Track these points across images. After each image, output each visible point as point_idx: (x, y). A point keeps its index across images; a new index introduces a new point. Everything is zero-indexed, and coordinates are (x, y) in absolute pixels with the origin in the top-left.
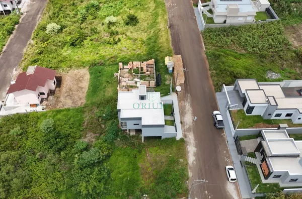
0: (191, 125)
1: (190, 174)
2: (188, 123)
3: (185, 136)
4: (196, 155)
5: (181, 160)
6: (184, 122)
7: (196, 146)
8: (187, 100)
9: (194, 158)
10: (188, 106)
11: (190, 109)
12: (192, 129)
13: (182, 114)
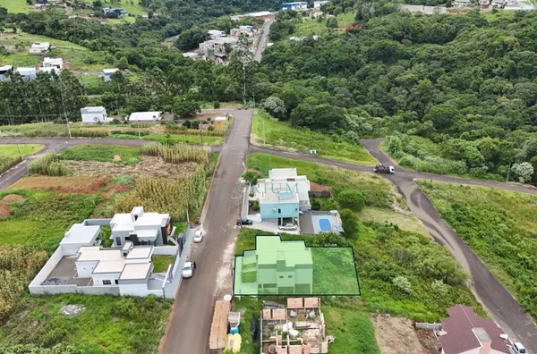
1: (236, 239)
4: (225, 247)
5: (242, 244)
6: (231, 269)
7: (223, 253)
8: (219, 290)
9: (229, 246)
12: (222, 264)
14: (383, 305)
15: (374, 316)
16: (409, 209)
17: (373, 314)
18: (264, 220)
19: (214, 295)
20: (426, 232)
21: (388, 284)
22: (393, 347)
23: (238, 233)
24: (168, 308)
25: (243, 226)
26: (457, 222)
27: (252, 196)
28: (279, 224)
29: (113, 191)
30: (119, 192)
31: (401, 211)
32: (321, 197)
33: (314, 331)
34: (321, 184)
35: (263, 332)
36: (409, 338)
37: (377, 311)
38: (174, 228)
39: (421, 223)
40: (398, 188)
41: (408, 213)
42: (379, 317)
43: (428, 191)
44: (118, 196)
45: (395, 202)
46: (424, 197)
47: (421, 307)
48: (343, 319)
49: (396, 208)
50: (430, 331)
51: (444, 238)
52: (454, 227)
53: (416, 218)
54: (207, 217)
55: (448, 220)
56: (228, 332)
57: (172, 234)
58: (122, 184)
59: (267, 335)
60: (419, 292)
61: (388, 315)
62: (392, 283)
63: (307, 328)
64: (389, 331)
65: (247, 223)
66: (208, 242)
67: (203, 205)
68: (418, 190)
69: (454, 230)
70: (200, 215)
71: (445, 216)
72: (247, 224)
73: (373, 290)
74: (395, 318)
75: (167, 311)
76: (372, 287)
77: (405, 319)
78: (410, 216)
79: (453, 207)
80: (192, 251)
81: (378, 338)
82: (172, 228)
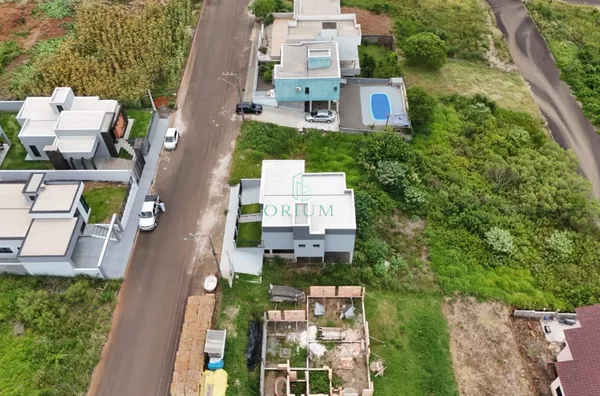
0: (207, 209)
1: (233, 143)
2: (212, 213)
3: (225, 191)
4: (215, 164)
5: (243, 157)
6: (219, 214)
7: (211, 176)
8: (198, 260)
9: (220, 161)
10: (202, 247)
11: (197, 240)
12: (209, 201)
13: (218, 231)
14: (465, 281)
15: (450, 303)
16: (511, 62)
17: (447, 299)
18: (281, 103)
19: (190, 272)
20: (535, 107)
21: (476, 239)
22: (477, 367)
23: (238, 132)
24: (110, 300)
25: (247, 116)
26: (587, 90)
27: (264, 51)
28: (307, 110)
29: (37, 33)
30: (45, 37)
31: (501, 65)
32: (377, 44)
33: (352, 348)
34: (378, 13)
35: (268, 346)
36: (504, 346)
37: (456, 292)
38: (131, 121)
39: (527, 88)
40: (498, 16)
41: (510, 68)
42: (458, 305)
43: (543, 23)
44: (44, 45)
45: (492, 47)
46: (537, 35)
47: (525, 278)
48: (401, 318)
49: (493, 59)
50: (535, 320)
51: (563, 120)
52: (581, 97)
53: (521, 78)
54: (189, 93)
55: (571, 83)
56: (206, 367)
57: (127, 136)
58: (53, 20)
59: (273, 353)
60: (525, 249)
61: (472, 299)
62: (483, 237)
63: (339, 342)
64: (472, 332)
65: (253, 109)
66: (187, 151)
67: (184, 67)
68: (528, 21)
69: (580, 104)
70: (177, 90)
71: (567, 75)
72: (254, 112)
73: (453, 252)
74: (484, 304)
75: (107, 307)
76: (450, 244)
77: (499, 305)
78: (513, 74)
79: (581, 57)
80: (160, 169)
81: (453, 350)
82: (126, 122)
